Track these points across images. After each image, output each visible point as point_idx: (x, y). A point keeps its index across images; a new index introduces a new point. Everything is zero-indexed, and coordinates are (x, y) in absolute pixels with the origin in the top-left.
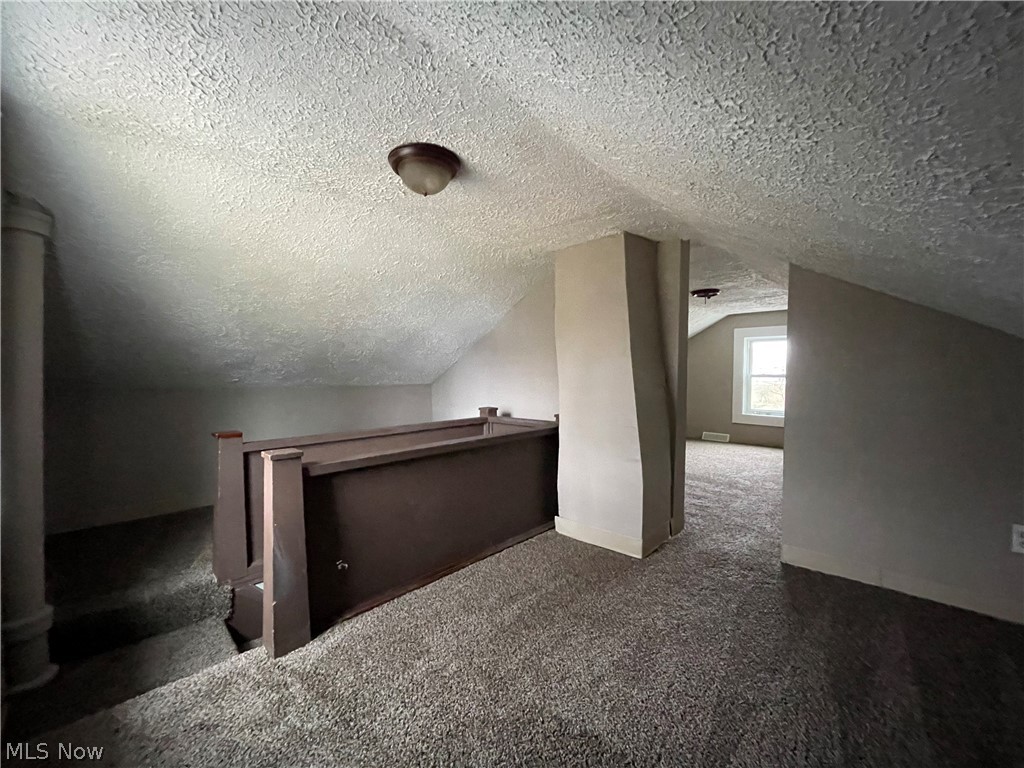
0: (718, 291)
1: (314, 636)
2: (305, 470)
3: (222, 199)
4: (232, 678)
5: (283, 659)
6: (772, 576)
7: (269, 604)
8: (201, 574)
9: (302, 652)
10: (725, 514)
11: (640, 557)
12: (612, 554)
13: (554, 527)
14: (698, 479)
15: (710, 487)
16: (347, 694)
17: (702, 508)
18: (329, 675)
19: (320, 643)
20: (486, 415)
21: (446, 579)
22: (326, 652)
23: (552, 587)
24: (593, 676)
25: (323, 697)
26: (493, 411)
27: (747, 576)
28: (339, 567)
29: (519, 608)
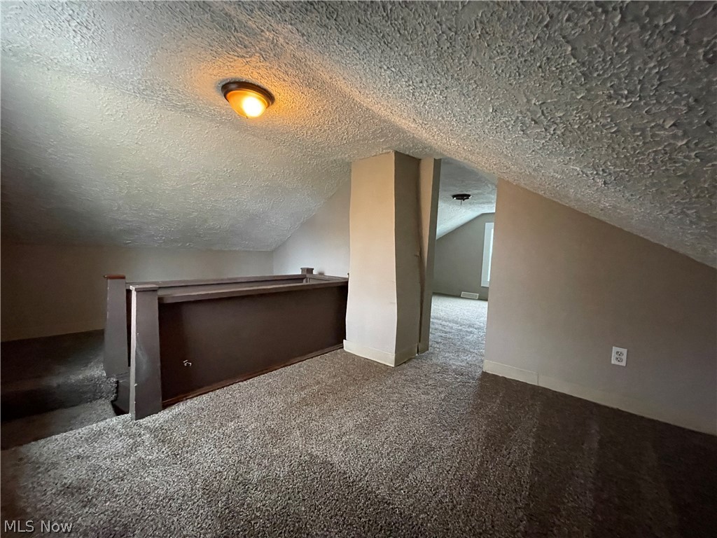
0: (469, 196)
1: (165, 407)
2: (160, 299)
3: (107, 111)
4: (105, 431)
5: (141, 421)
6: (473, 378)
7: (133, 385)
8: (96, 371)
9: (155, 416)
10: (459, 343)
11: (393, 366)
12: (376, 364)
13: (343, 347)
14: (450, 321)
15: (455, 326)
16: (179, 440)
17: (446, 338)
18: (170, 430)
19: (168, 411)
20: (305, 273)
21: (262, 376)
22: (171, 417)
23: (330, 382)
24: (340, 432)
25: (162, 441)
26: (310, 271)
27: (458, 378)
28: (185, 365)
29: (305, 394)
